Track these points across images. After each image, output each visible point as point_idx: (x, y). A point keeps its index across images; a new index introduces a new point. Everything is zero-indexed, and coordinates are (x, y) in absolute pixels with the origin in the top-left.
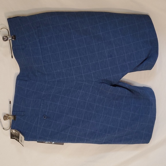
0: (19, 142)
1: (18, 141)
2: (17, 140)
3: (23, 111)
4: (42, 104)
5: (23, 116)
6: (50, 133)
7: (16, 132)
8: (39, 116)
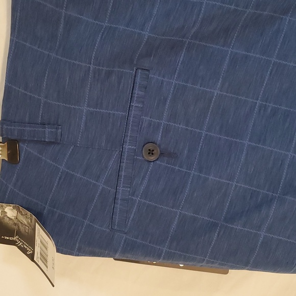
0: (32, 260)
1: (32, 257)
2: (24, 251)
3: (49, 124)
4: (136, 91)
5: (50, 143)
6: (174, 226)
7: (21, 218)
8: (127, 147)
